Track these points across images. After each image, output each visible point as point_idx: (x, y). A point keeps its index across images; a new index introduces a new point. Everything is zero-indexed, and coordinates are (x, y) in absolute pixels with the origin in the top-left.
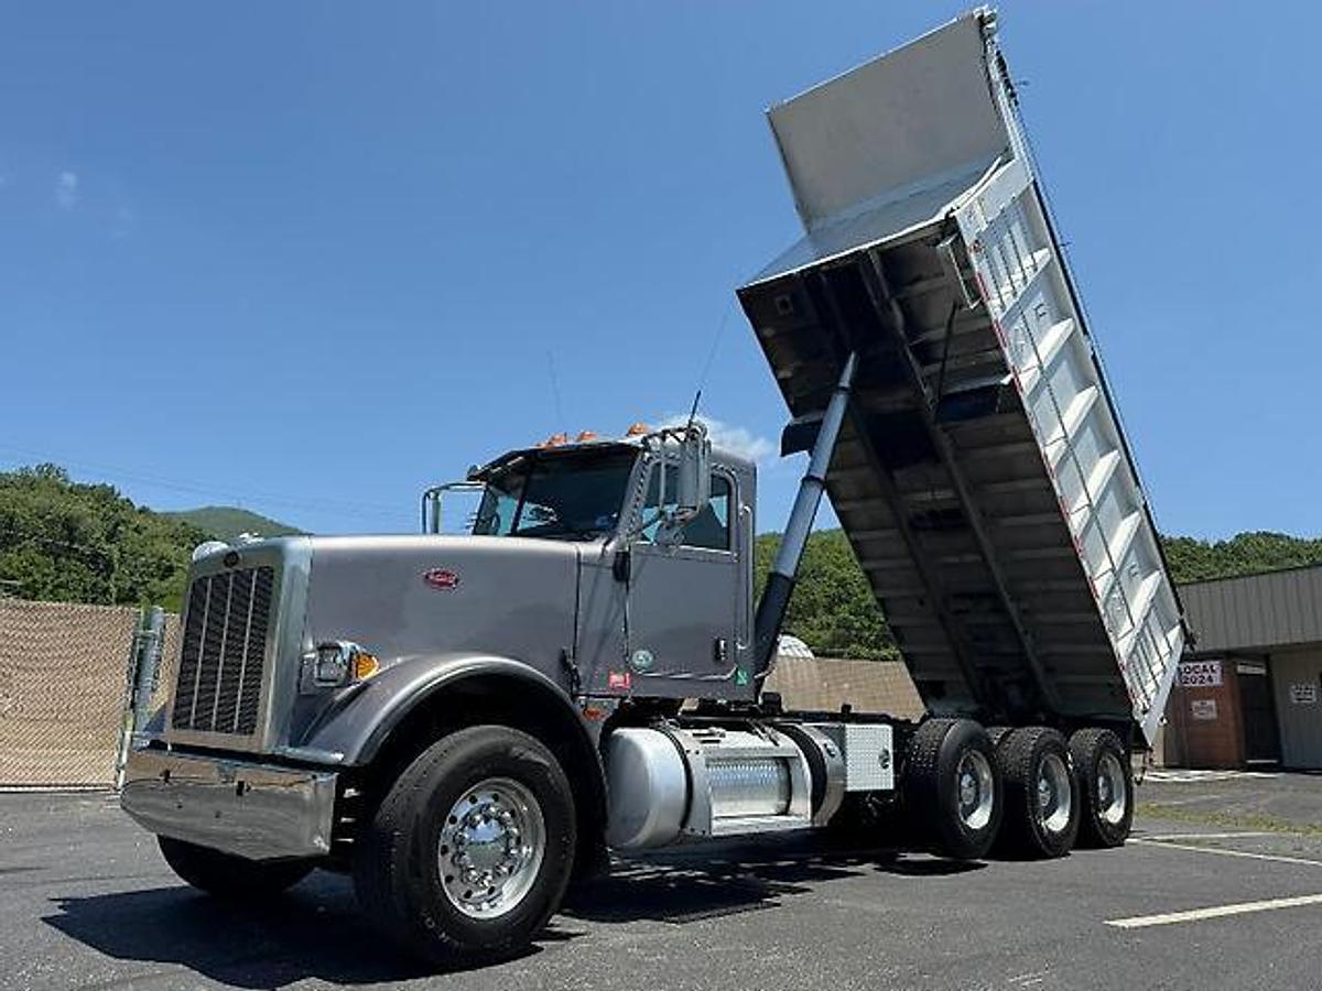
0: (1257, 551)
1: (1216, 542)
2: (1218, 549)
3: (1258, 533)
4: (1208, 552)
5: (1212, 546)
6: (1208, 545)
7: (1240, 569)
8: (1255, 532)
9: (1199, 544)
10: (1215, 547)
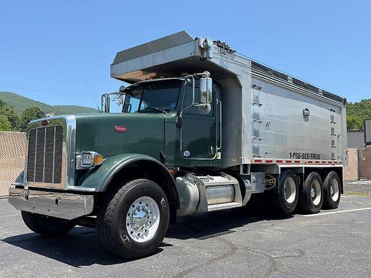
0: (368, 105)
1: (355, 103)
2: (355, 105)
3: (369, 99)
4: (352, 106)
5: (353, 104)
6: (352, 104)
7: (362, 111)
8: (368, 99)
9: (349, 103)
10: (355, 104)
